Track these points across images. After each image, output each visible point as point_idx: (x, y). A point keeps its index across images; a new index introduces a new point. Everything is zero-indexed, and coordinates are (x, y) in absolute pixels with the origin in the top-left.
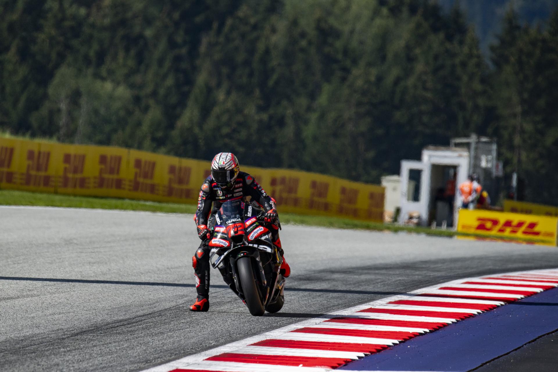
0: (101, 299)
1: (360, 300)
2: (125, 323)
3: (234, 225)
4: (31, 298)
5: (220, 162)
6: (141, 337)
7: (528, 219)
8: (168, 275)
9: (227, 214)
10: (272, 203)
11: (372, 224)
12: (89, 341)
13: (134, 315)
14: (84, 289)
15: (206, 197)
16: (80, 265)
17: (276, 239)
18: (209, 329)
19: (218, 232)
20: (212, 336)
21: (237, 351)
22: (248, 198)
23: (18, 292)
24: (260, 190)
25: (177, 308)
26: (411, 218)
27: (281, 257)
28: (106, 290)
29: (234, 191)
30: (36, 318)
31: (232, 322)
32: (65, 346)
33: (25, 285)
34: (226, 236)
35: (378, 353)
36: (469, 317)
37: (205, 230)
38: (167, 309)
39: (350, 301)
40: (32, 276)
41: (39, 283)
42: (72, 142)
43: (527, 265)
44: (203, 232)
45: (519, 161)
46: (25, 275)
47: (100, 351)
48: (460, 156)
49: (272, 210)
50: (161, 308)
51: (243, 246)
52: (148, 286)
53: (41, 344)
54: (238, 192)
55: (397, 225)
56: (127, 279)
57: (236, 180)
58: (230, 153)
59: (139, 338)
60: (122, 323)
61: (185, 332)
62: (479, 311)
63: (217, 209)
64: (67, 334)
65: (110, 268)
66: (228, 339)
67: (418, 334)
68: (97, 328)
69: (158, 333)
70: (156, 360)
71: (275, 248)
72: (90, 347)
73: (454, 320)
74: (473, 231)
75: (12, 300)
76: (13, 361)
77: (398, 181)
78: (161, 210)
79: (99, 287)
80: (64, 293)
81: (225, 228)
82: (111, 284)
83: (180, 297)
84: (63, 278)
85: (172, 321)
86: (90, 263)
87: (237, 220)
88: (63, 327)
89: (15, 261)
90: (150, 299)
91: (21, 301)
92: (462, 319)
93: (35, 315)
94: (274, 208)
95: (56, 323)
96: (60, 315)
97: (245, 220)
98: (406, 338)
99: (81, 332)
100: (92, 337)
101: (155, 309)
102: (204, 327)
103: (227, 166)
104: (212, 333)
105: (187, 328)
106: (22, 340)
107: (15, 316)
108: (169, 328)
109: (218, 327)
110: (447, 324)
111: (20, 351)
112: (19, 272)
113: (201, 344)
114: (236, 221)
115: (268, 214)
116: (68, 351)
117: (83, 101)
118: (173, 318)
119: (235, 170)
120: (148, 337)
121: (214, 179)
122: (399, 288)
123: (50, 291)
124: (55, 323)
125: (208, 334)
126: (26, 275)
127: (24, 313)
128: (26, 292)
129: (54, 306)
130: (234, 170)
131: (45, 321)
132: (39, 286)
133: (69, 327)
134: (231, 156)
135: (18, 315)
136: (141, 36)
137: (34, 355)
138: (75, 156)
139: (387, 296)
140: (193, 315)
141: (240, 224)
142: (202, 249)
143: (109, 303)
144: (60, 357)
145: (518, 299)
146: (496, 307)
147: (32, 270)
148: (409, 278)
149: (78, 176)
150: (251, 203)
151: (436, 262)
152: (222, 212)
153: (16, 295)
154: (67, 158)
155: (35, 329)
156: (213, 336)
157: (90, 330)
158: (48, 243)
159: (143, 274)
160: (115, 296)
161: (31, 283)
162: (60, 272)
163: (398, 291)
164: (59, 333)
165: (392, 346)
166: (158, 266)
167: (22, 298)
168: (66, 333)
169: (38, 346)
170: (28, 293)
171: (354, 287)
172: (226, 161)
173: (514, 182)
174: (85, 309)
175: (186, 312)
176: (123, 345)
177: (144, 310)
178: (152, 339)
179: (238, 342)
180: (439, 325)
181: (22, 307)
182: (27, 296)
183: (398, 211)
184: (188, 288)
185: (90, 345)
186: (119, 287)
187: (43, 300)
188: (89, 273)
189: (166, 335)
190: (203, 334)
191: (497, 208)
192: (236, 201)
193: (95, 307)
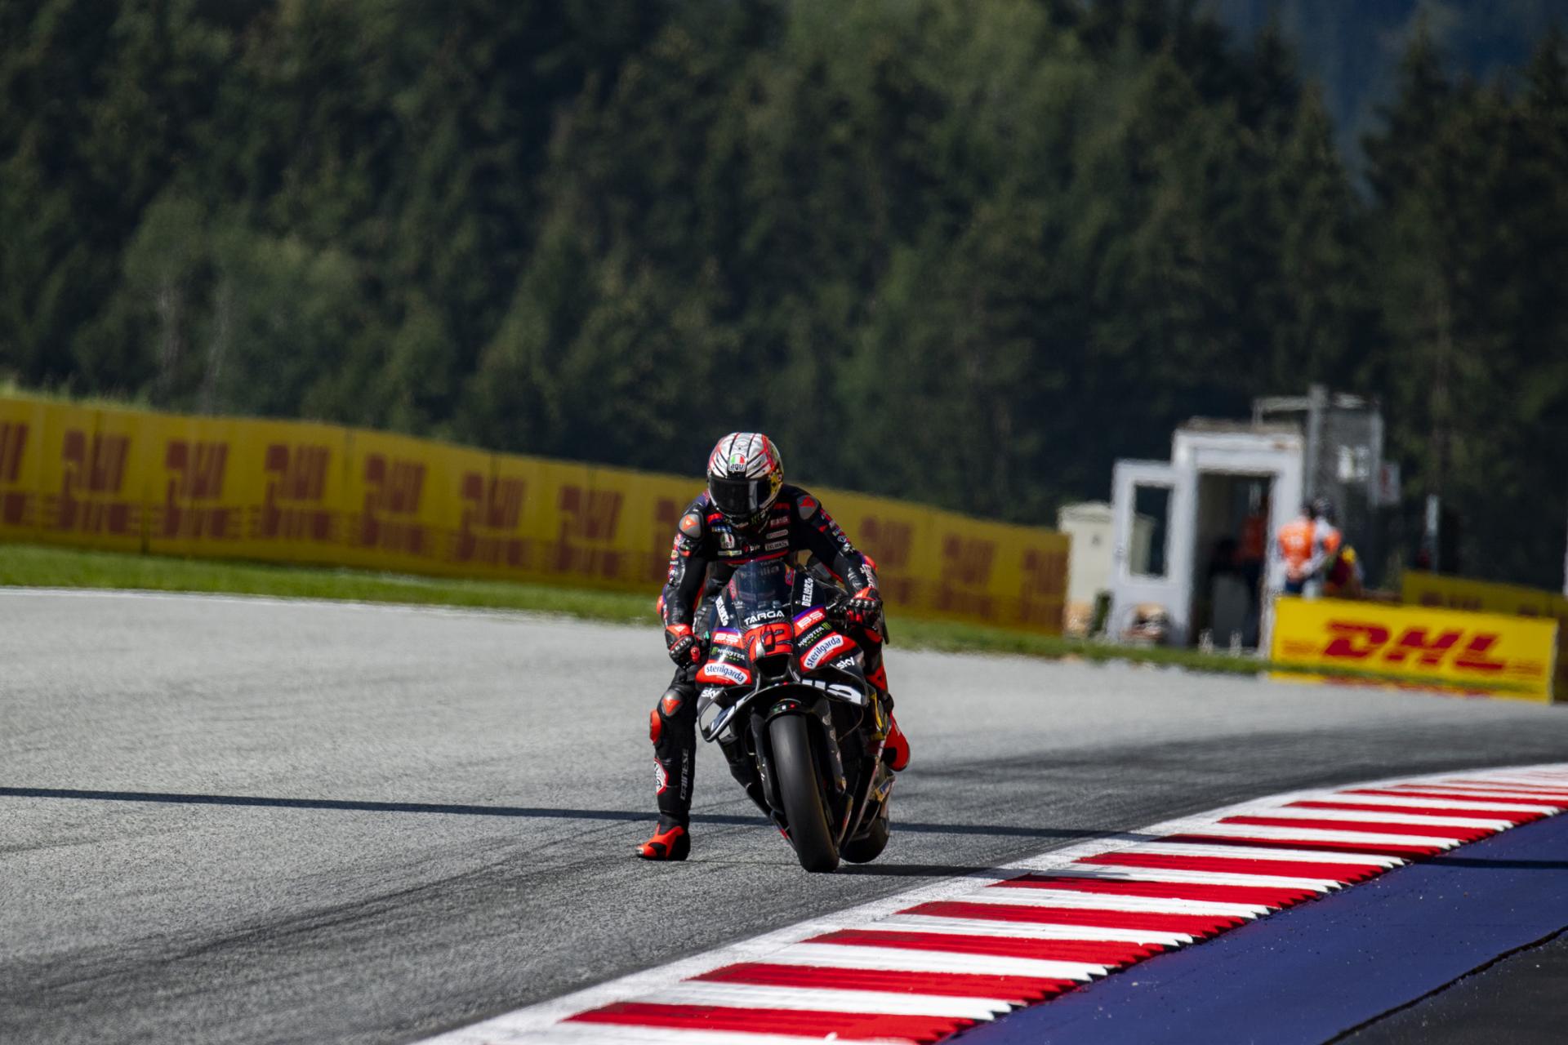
0: (270, 849)
1: (997, 854)
2: (339, 917)
3: (763, 628)
4: (72, 847)
5: (731, 458)
6: (383, 956)
7: (1470, 624)
8: (461, 784)
9: (746, 596)
10: (865, 569)
11: (1033, 638)
12: (236, 968)
13: (363, 897)
14: (224, 822)
15: (692, 551)
16: (211, 755)
17: (873, 667)
18: (574, 934)
19: (720, 645)
20: (583, 954)
21: (651, 996)
22: (804, 556)
23: (37, 832)
24: (835, 534)
25: (486, 875)
26: (1141, 621)
27: (886, 715)
28: (284, 825)
29: (765, 538)
30: (88, 905)
31: (637, 914)
32: (169, 983)
33: (56, 811)
34: (743, 657)
35: (1047, 1003)
36: (1306, 901)
37: (687, 639)
38: (455, 878)
39: (970, 855)
40: (77, 786)
41: (98, 807)
42: (189, 409)
43: (1467, 755)
44: (682, 644)
45: (1446, 464)
46: (58, 784)
47: (267, 997)
48: (1280, 448)
49: (866, 591)
50: (439, 876)
51: (785, 684)
52: (403, 813)
53: (102, 976)
54: (778, 541)
55: (1100, 640)
56: (342, 794)
57: (773, 506)
58: (760, 435)
59: (378, 960)
60: (328, 918)
61: (505, 941)
62: (1333, 883)
63: (719, 584)
64: (174, 950)
65: (296, 765)
66: (628, 964)
67: (1162, 950)
68: (259, 932)
69: (431, 946)
70: (426, 1021)
71: (871, 693)
72: (239, 986)
73: (1262, 909)
74: (1315, 659)
75: (20, 852)
76: (23, 1025)
77: (1106, 520)
78: (440, 599)
79: (265, 818)
80: (169, 834)
81: (740, 636)
82: (298, 809)
83: (495, 846)
84: (163, 792)
85: (470, 912)
86: (239, 749)
87: (774, 616)
88: (163, 929)
89: (30, 743)
90: (408, 852)
91: (46, 856)
92: (1286, 907)
93: (85, 897)
94: (871, 584)
95: (144, 919)
96: (155, 896)
97: (794, 616)
98: (1127, 960)
99: (215, 944)
100: (243, 957)
101: (422, 878)
102: (561, 929)
103: (750, 469)
104: (583, 946)
105: (512, 931)
106: (49, 966)
107: (28, 896)
108: (460, 931)
109: (599, 929)
110: (1243, 919)
111: (42, 995)
112: (40, 775)
113: (551, 977)
114: (769, 617)
115: (856, 600)
116: (179, 996)
117: (222, 294)
118: (473, 903)
119: (773, 478)
120: (404, 957)
121: (715, 503)
122: (1108, 820)
123: (128, 826)
124: (140, 917)
125: (572, 949)
126: (60, 784)
127: (55, 891)
128: (60, 830)
129: (140, 869)
130: (770, 481)
131: (114, 913)
132: (96, 813)
133: (181, 928)
134: (761, 442)
135: (36, 895)
136: (383, 113)
137: (82, 1009)
138: (200, 448)
139: (1075, 840)
140: (529, 894)
141: (781, 627)
142: (678, 691)
143: (294, 861)
144: (154, 1015)
145: (1442, 850)
146: (1381, 871)
147: (78, 768)
148: (1135, 791)
149: (209, 504)
150: (809, 570)
151: (1210, 745)
152: (734, 593)
153: (31, 840)
154: (177, 454)
155: (84, 935)
156: (585, 956)
157: (239, 938)
158: (121, 693)
159: (390, 782)
160: (311, 841)
161: (76, 804)
162: (155, 774)
163: (1106, 829)
164: (153, 945)
165: (1088, 982)
166: (430, 757)
167: (48, 847)
168: (172, 945)
169: (92, 982)
170: (67, 833)
171: (980, 817)
172: (748, 455)
173: (1432, 524)
174: (227, 877)
175: (511, 886)
176: (331, 979)
177: (392, 882)
178: (413, 962)
179: (655, 970)
180: (1221, 924)
181: (49, 873)
182: (63, 843)
183: (1104, 602)
184: (516, 819)
185: (240, 979)
186: (322, 817)
187: (109, 852)
188: (236, 776)
189: (452, 950)
190: (558, 949)
191: (1381, 592)
192: (769, 562)
193: (254, 872)
